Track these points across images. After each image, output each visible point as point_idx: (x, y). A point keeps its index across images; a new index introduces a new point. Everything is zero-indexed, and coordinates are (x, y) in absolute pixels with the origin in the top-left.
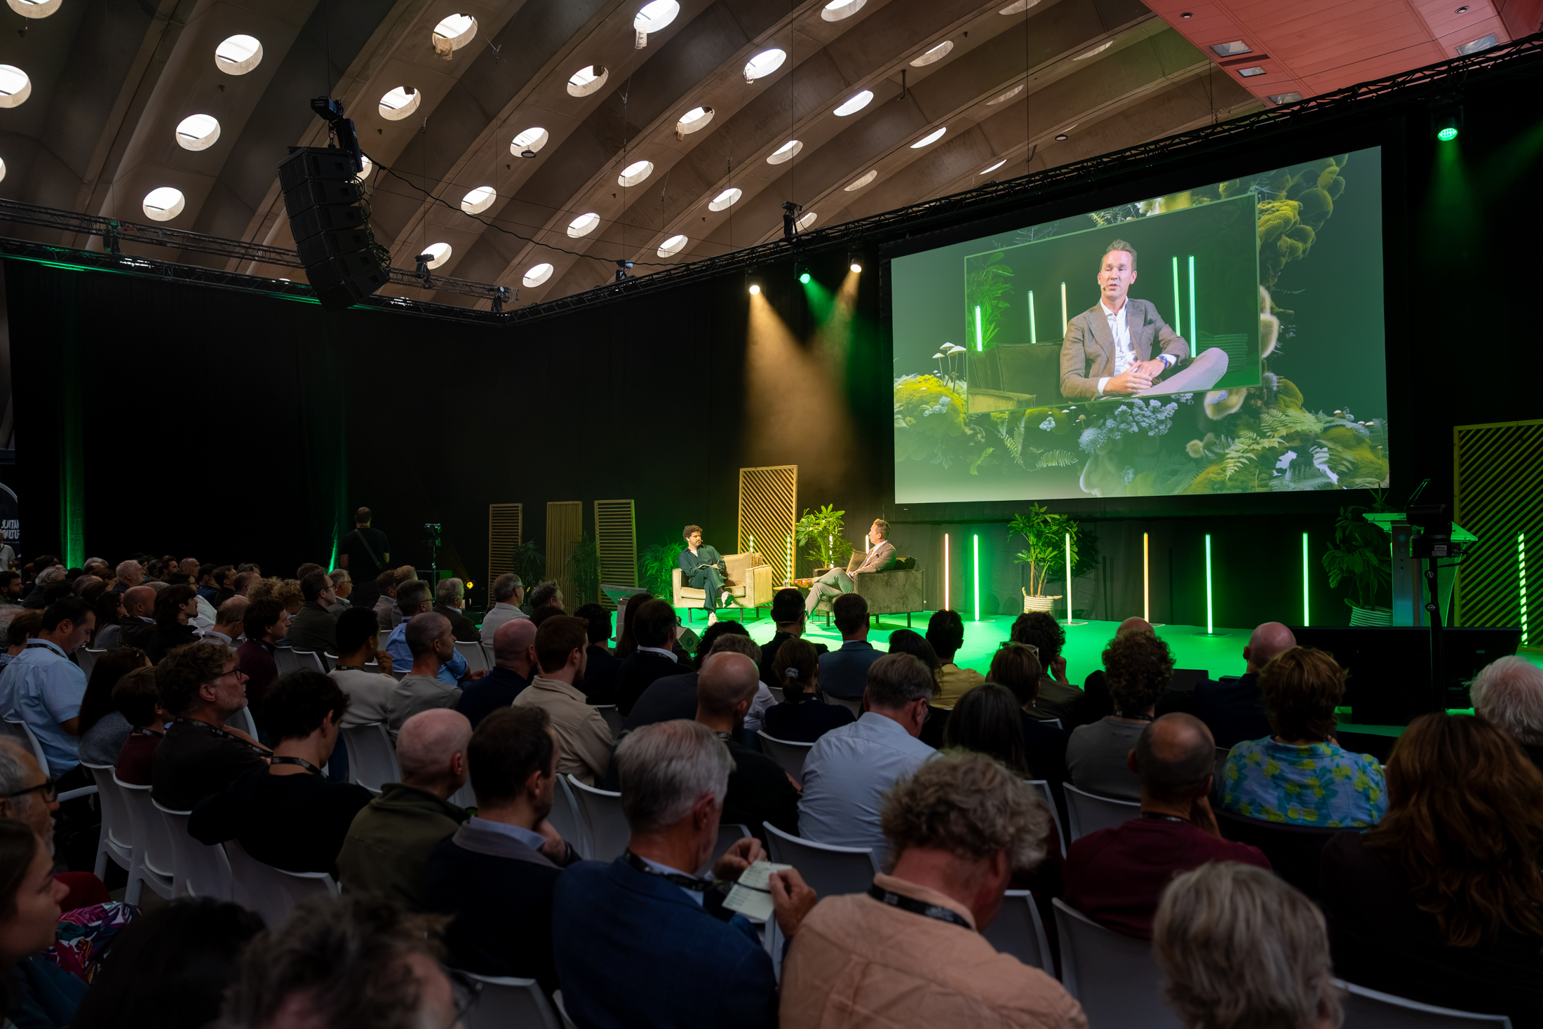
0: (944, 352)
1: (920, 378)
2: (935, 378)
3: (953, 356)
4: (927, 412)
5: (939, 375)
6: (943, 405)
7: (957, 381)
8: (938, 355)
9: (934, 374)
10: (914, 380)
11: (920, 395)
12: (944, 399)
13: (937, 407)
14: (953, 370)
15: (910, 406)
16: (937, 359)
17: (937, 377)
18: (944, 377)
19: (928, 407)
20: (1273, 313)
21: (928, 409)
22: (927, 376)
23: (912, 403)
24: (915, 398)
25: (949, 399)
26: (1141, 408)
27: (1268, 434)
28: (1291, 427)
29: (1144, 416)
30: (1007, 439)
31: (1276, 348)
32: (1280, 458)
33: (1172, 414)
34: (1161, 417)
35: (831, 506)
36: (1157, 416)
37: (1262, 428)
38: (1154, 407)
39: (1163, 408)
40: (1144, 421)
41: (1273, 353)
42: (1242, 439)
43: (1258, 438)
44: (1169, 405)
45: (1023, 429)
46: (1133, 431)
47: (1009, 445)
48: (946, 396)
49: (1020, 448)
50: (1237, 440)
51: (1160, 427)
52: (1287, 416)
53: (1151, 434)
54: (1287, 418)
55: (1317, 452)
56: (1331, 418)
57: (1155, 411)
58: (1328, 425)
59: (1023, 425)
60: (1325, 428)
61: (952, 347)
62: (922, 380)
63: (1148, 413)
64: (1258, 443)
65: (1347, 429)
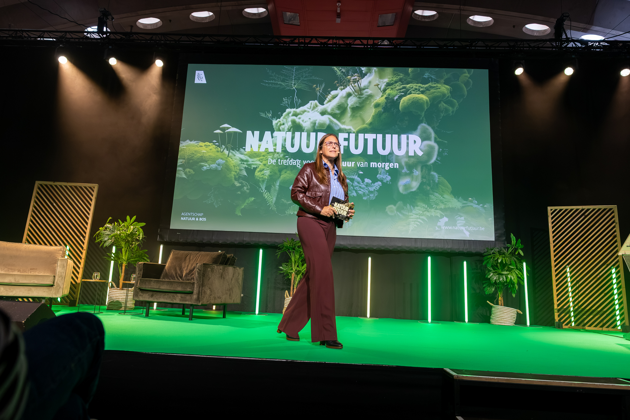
0: (223, 129)
1: (201, 144)
2: (214, 146)
3: (230, 134)
4: (205, 168)
5: (217, 144)
6: (219, 165)
7: (231, 151)
8: (218, 131)
9: (214, 143)
10: (196, 144)
11: (200, 155)
12: (220, 161)
13: (214, 166)
14: (229, 143)
15: (191, 161)
16: (217, 134)
17: (216, 145)
18: (221, 146)
19: (206, 164)
20: (436, 141)
21: (206, 166)
22: (207, 143)
23: (193, 160)
24: (195, 156)
25: (224, 161)
26: (358, 183)
27: (433, 206)
28: (446, 204)
29: (360, 187)
30: (265, 193)
31: (437, 159)
32: (439, 220)
33: (378, 188)
34: (371, 189)
35: (134, 218)
36: (368, 189)
37: (431, 202)
38: (367, 183)
39: (373, 184)
40: (361, 191)
41: (435, 162)
42: (419, 208)
43: (428, 208)
44: (376, 183)
45: (278, 187)
46: (353, 195)
47: (266, 197)
48: (222, 159)
49: (275, 199)
50: (416, 208)
51: (371, 195)
52: (443, 197)
53: (365, 198)
54: (443, 199)
55: (458, 220)
56: (465, 202)
57: (367, 185)
58: (464, 205)
59: (278, 184)
60: (462, 206)
61: (230, 128)
62: (203, 145)
63: (363, 186)
64: (428, 211)
65: (474, 208)
